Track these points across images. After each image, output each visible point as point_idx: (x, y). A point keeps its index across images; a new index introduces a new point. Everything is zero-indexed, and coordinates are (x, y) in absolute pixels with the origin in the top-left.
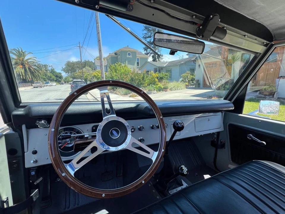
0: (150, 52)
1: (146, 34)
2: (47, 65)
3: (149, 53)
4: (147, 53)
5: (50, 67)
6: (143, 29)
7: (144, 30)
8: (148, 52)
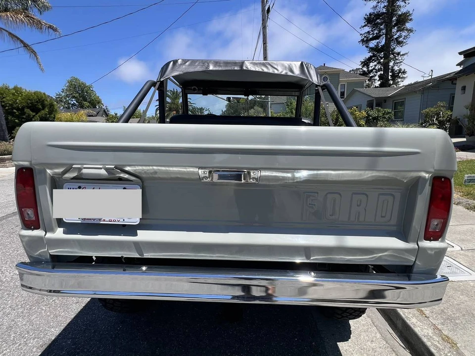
0: (374, 69)
1: (369, 32)
2: (203, 108)
3: (372, 70)
4: (368, 70)
5: (206, 110)
6: (363, 24)
7: (365, 26)
8: (370, 69)
